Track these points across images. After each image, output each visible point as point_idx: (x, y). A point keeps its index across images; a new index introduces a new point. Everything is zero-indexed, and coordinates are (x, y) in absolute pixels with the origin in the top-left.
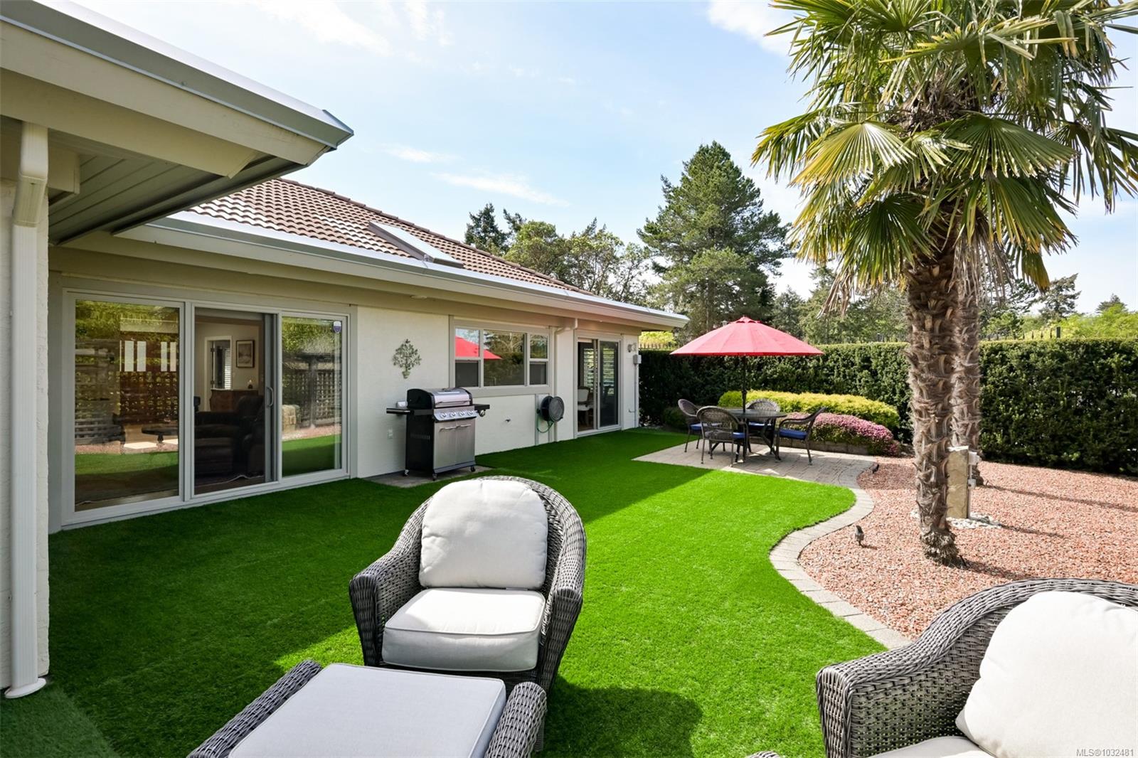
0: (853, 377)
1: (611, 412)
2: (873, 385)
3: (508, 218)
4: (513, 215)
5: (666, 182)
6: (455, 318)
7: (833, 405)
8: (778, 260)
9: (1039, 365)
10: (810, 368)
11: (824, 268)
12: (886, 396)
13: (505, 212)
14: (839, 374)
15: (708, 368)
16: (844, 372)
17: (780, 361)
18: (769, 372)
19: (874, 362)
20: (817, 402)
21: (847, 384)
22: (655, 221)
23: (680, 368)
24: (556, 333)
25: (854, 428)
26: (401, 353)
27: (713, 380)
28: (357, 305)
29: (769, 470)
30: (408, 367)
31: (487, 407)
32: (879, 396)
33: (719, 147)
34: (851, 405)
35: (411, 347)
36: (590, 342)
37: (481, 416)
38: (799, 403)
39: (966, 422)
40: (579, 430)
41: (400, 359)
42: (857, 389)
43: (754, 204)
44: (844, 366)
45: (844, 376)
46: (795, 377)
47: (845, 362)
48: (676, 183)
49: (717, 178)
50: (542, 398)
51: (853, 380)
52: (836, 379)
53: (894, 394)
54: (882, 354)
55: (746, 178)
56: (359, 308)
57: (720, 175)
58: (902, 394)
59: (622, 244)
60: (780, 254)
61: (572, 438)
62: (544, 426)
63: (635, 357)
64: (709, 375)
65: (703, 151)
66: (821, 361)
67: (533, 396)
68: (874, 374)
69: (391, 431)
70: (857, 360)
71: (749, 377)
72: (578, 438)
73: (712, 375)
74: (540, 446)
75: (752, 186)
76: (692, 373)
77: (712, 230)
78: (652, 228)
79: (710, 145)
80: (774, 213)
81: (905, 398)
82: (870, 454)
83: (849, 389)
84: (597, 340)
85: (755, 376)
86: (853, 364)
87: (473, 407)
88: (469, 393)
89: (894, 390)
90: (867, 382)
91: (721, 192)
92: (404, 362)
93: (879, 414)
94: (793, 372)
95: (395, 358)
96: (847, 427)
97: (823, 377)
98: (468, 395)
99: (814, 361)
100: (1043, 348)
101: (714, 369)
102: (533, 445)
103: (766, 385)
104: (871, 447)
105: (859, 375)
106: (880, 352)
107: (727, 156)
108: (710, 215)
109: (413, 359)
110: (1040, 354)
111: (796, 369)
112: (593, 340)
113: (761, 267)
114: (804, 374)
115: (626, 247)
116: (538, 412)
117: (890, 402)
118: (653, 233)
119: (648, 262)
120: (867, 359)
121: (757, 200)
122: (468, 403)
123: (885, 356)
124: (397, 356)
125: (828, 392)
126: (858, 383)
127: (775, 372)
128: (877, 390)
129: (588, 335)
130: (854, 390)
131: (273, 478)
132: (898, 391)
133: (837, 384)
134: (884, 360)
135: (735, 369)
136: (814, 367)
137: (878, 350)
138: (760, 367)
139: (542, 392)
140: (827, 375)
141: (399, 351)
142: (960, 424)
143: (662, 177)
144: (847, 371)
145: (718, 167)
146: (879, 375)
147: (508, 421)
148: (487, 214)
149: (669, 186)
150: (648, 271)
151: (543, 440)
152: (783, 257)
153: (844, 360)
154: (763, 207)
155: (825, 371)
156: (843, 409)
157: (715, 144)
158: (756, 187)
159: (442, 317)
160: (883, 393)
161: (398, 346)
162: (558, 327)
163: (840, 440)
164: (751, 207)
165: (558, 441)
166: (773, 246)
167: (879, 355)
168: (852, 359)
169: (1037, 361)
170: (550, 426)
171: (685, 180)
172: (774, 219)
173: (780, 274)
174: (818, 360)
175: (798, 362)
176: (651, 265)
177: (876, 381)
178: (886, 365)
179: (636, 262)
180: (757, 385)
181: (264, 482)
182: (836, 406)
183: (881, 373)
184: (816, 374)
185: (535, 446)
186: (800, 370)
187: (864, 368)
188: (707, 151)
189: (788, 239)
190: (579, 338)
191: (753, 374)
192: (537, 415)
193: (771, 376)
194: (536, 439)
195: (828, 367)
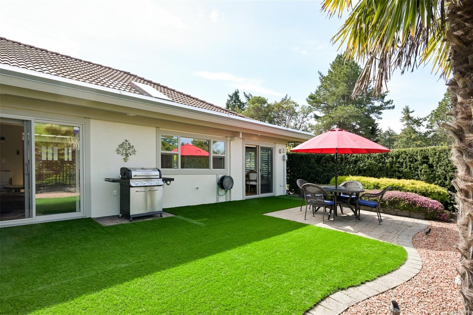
1: (268, 186)
2: (430, 174)
3: (246, 96)
4: (248, 94)
5: (321, 74)
6: (161, 129)
7: (401, 185)
8: (380, 111)
10: (387, 163)
11: (408, 116)
12: (440, 181)
13: (244, 93)
14: (406, 167)
15: (326, 163)
16: (410, 165)
17: (368, 159)
18: (361, 165)
19: (431, 159)
21: (412, 173)
22: (314, 93)
23: (310, 163)
24: (230, 141)
25: (415, 201)
26: (122, 147)
28: (90, 118)
29: (348, 227)
30: (127, 155)
31: (173, 179)
32: (434, 181)
34: (414, 186)
35: (129, 144)
36: (255, 147)
37: (168, 184)
38: (378, 184)
40: (246, 195)
41: (121, 151)
42: (419, 176)
44: (410, 161)
45: (410, 168)
46: (377, 168)
47: (411, 159)
48: (326, 74)
49: (346, 70)
50: (220, 176)
51: (416, 170)
52: (404, 169)
53: (446, 180)
54: (437, 154)
56: (91, 120)
57: (347, 68)
59: (298, 106)
60: (381, 108)
61: (242, 199)
62: (222, 192)
63: (284, 156)
64: (326, 167)
65: (339, 57)
66: (395, 158)
67: (215, 175)
68: (431, 166)
69: (115, 191)
70: (419, 158)
71: (349, 168)
72: (246, 200)
73: (327, 167)
74: (220, 203)
76: (316, 165)
77: (343, 97)
78: (312, 97)
82: (426, 219)
83: (413, 176)
84: (259, 146)
85: (352, 168)
86: (416, 161)
87: (162, 179)
89: (446, 177)
90: (426, 172)
91: (347, 77)
92: (124, 152)
93: (434, 193)
94: (377, 165)
95: (118, 150)
96: (409, 201)
97: (396, 169)
98: (158, 172)
99: (390, 159)
101: (329, 163)
102: (216, 202)
104: (427, 214)
105: (420, 167)
106: (436, 153)
108: (342, 89)
109: (130, 151)
111: (378, 163)
112: (256, 146)
113: (371, 115)
114: (383, 167)
115: (300, 107)
116: (218, 184)
117: (443, 185)
118: (314, 100)
119: (312, 114)
120: (426, 157)
122: (158, 177)
123: (439, 155)
124: (119, 149)
125: (399, 178)
126: (419, 172)
127: (365, 165)
128: (433, 177)
129: (253, 143)
130: (416, 177)
131: (30, 216)
132: (448, 178)
133: (405, 173)
134: (438, 158)
135: (341, 163)
136: (390, 162)
137: (434, 151)
138: (356, 162)
139: (220, 173)
140: (399, 167)
141: (121, 146)
143: (319, 72)
144: (412, 165)
146: (435, 168)
147: (197, 188)
148: (236, 94)
149: (322, 76)
150: (312, 119)
151: (222, 199)
152: (383, 109)
153: (410, 158)
155: (397, 165)
156: (408, 189)
159: (151, 128)
160: (437, 179)
161: (121, 143)
162: (230, 137)
163: (404, 209)
165: (232, 200)
166: (377, 104)
167: (435, 154)
168: (415, 157)
170: (226, 192)
171: (330, 72)
173: (381, 118)
174: (393, 158)
175: (379, 159)
176: (313, 116)
177: (432, 171)
178: (439, 161)
179: (305, 114)
180: (354, 173)
181: (25, 218)
182: (403, 186)
183: (436, 166)
184: (392, 167)
185: (216, 203)
186: (381, 164)
187: (424, 163)
188: (341, 57)
189: (386, 100)
190: (246, 144)
191: (351, 166)
192: (218, 186)
193: (362, 168)
194: (217, 199)
195: (399, 162)
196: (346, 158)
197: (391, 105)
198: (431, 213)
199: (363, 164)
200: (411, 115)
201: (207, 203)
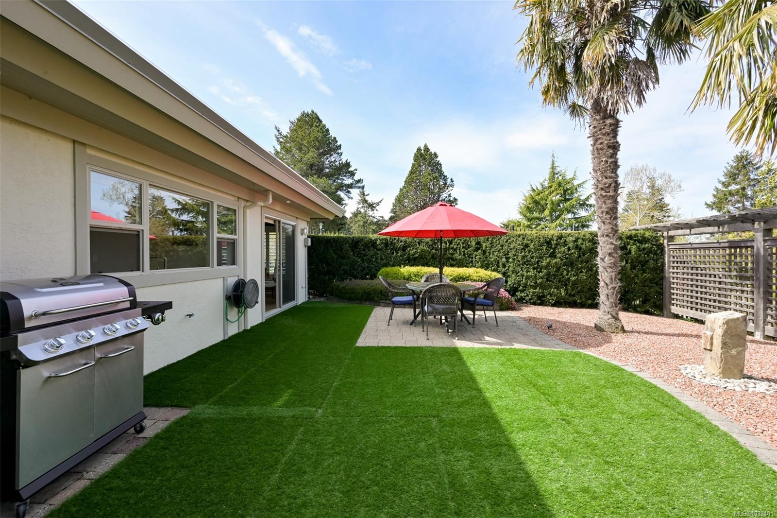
0: (470, 256)
2: (484, 261)
5: (278, 131)
7: (467, 275)
8: (349, 190)
9: (584, 247)
12: (493, 267)
14: (460, 253)
15: (364, 250)
16: (464, 252)
17: (419, 244)
18: (412, 252)
19: (484, 245)
20: (455, 274)
21: (466, 260)
23: (342, 249)
27: (369, 259)
32: (489, 267)
33: (316, 114)
34: (479, 275)
36: (273, 222)
37: (156, 323)
39: (613, 285)
40: (265, 312)
43: (338, 154)
44: (463, 247)
45: (464, 255)
46: (430, 255)
49: (316, 133)
50: (232, 281)
52: (457, 256)
55: (333, 137)
57: (318, 131)
58: (504, 266)
60: (350, 186)
61: (261, 321)
62: (233, 314)
63: (306, 241)
64: (365, 255)
65: (304, 115)
67: (222, 280)
68: (485, 253)
70: (474, 243)
71: (396, 256)
72: (266, 320)
73: (367, 255)
74: (230, 338)
75: (337, 142)
77: (311, 166)
79: (310, 112)
80: (348, 161)
81: (506, 268)
83: (467, 263)
85: (401, 256)
87: (139, 310)
88: (126, 284)
89: (498, 263)
90: (480, 258)
91: (318, 142)
94: (430, 253)
97: (449, 256)
98: (125, 289)
100: (584, 236)
101: (369, 250)
102: (222, 339)
103: (409, 262)
105: (475, 253)
106: (488, 238)
107: (320, 121)
108: (311, 155)
110: (583, 240)
111: (431, 250)
112: (275, 221)
113: (339, 193)
116: (228, 298)
121: (339, 151)
122: (127, 305)
123: (491, 241)
126: (474, 259)
127: (415, 253)
128: (486, 264)
130: (471, 264)
132: (501, 264)
133: (459, 259)
134: (491, 243)
135: (386, 250)
138: (404, 249)
139: (231, 275)
140: (452, 254)
142: (610, 287)
143: (275, 127)
144: (466, 251)
145: (316, 126)
147: (190, 316)
149: (280, 134)
151: (233, 330)
152: (351, 188)
153: (463, 243)
154: (342, 157)
155: (451, 251)
156: (475, 278)
157: (313, 112)
158: (338, 144)
160: (491, 266)
162: (247, 201)
164: (336, 155)
165: (247, 327)
166: (348, 181)
168: (469, 243)
169: (582, 244)
172: (348, 165)
173: (352, 198)
174: (446, 243)
175: (432, 245)
177: (487, 257)
178: (491, 247)
180: (403, 262)
182: (469, 276)
183: (489, 252)
185: (224, 341)
186: (434, 251)
187: (477, 249)
188: (308, 116)
189: (356, 178)
190: (266, 218)
191: (399, 254)
192: (226, 302)
193: (413, 255)
194: (225, 331)
195: (452, 248)
196: (392, 243)
197: (361, 185)
198: (507, 302)
199: (414, 250)
200: (367, 198)
201: (207, 346)
